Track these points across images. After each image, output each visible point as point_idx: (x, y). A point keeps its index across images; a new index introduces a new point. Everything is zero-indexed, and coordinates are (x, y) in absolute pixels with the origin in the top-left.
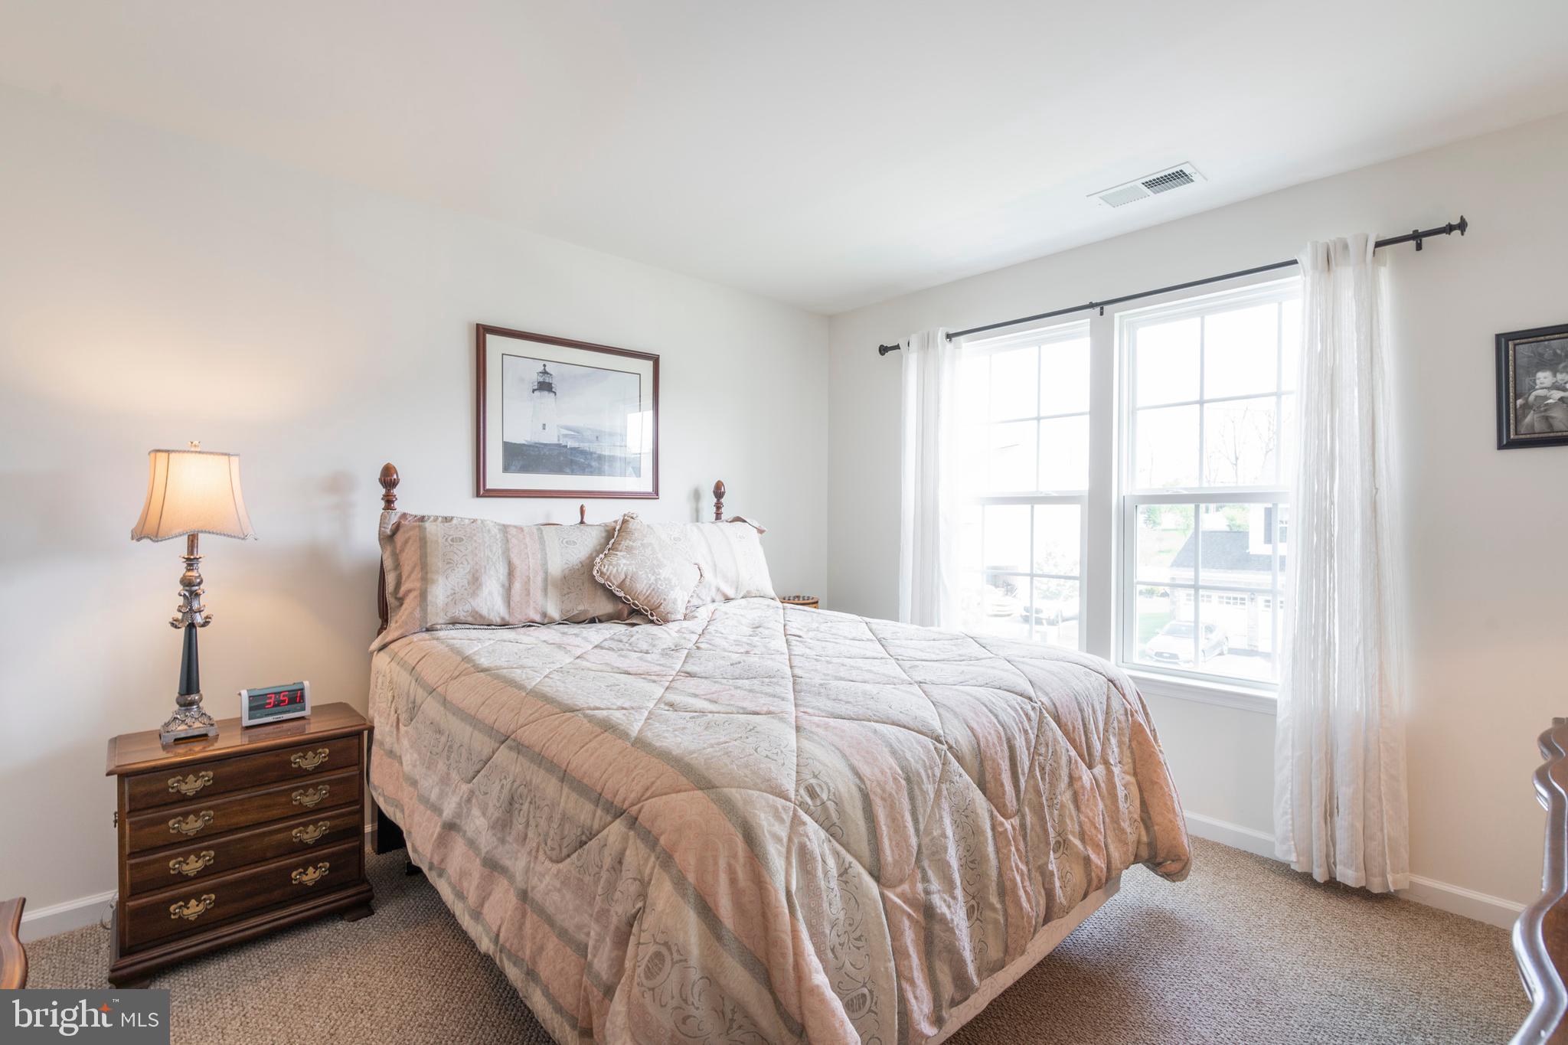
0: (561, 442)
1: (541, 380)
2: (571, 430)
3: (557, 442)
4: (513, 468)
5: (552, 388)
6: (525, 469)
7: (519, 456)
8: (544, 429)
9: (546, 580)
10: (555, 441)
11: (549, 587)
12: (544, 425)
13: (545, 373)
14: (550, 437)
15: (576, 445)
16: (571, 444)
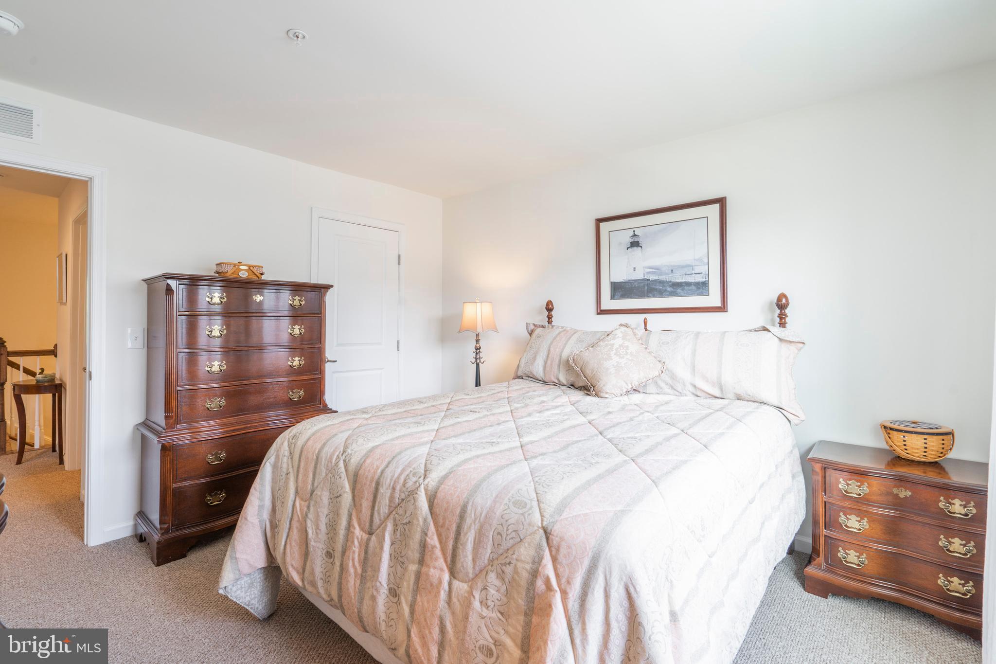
0: (646, 277)
1: (632, 241)
2: (653, 269)
3: (643, 278)
4: (616, 297)
5: (639, 244)
6: (623, 297)
7: (620, 290)
8: (635, 270)
9: (560, 361)
10: (641, 277)
11: (561, 365)
12: (635, 268)
13: (635, 235)
14: (639, 275)
15: (656, 278)
16: (652, 278)
